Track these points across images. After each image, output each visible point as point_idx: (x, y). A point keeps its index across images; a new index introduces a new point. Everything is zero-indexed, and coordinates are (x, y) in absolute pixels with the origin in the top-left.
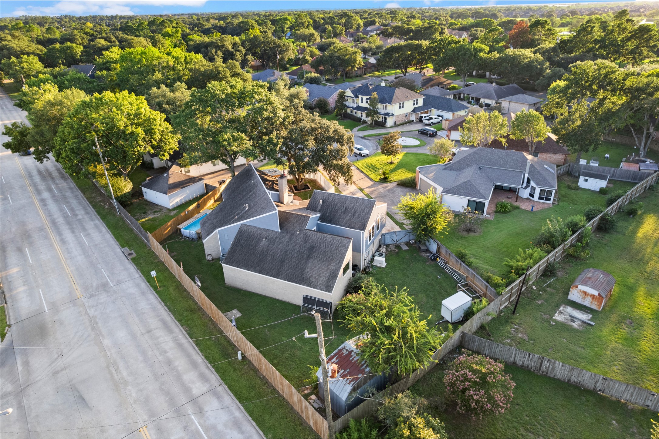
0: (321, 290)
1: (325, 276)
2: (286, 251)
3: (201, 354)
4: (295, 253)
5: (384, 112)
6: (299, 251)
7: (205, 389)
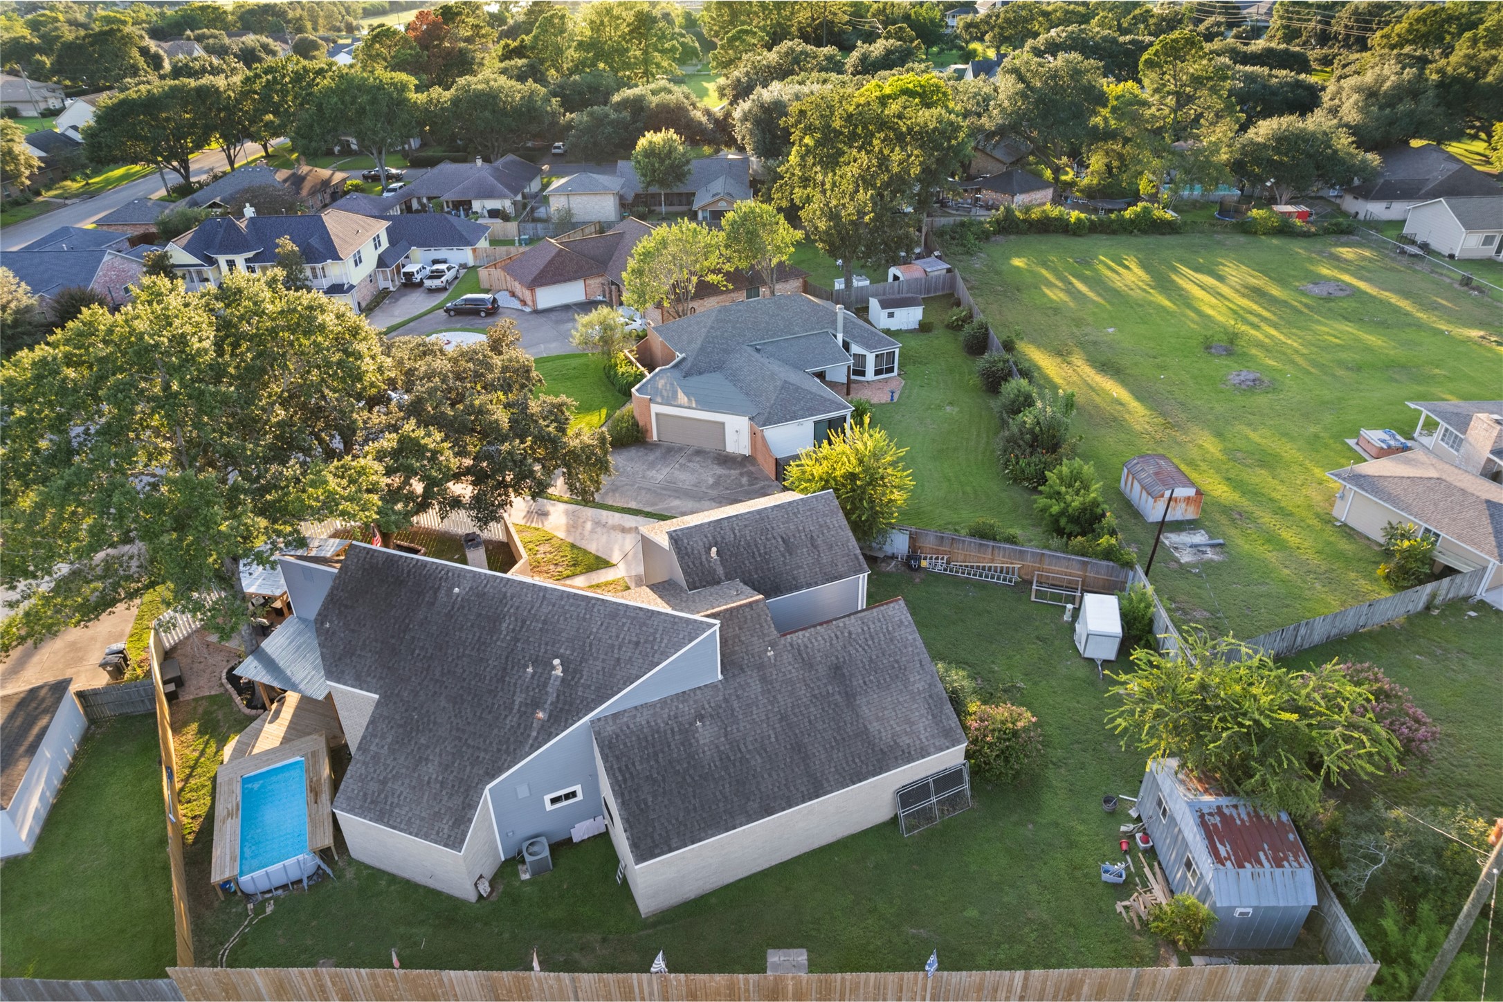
0: (942, 750)
1: (922, 716)
2: (783, 718)
4: (807, 707)
6: (815, 696)
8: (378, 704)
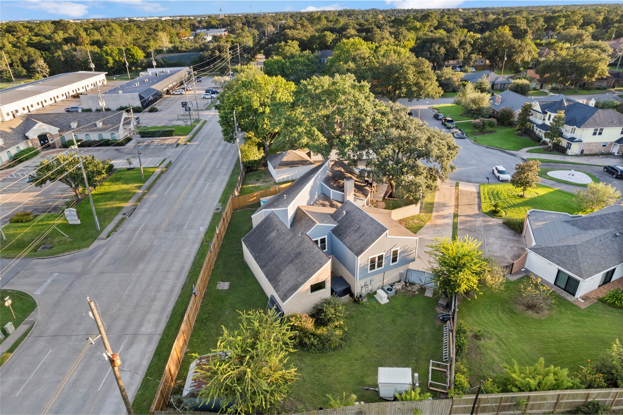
4: (286, 252)
5: (569, 135)
6: (289, 253)
7: (149, 331)
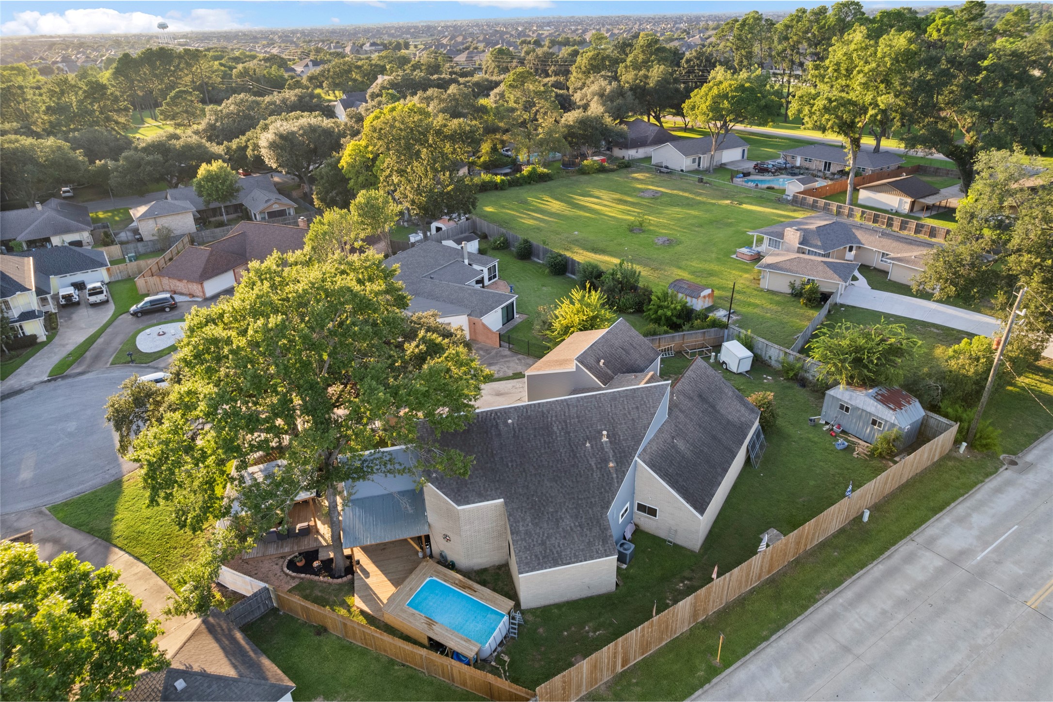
3: (870, 566)
4: (703, 418)
6: (703, 412)
7: (928, 554)
8: (505, 503)
